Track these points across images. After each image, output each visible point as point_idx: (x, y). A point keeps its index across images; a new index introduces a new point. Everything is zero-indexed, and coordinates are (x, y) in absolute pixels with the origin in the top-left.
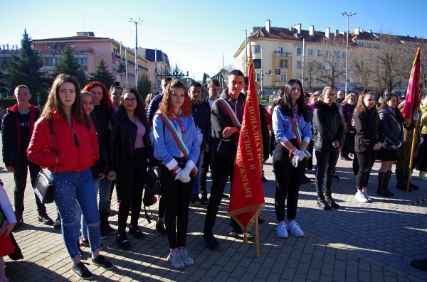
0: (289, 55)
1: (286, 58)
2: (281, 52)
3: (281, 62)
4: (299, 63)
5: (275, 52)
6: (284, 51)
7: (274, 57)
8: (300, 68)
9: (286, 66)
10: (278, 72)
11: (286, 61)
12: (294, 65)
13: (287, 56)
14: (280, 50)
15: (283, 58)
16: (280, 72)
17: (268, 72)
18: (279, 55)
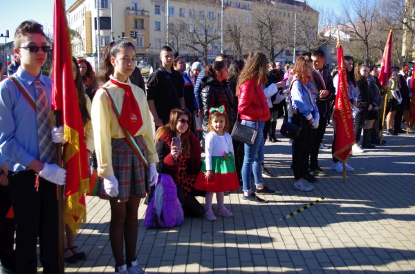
0: (146, 14)
1: (142, 17)
2: (135, 9)
3: (136, 22)
4: (158, 24)
5: (128, 8)
6: (140, 7)
7: (127, 15)
8: (159, 29)
9: (142, 28)
10: (134, 35)
11: (142, 21)
12: (152, 26)
13: (143, 14)
14: (134, 6)
15: (138, 17)
16: (136, 35)
17: (121, 35)
18: (132, 12)
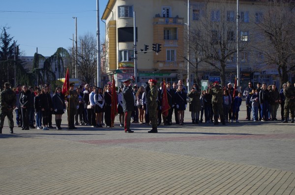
0: (179, 21)
1: (175, 26)
2: (167, 15)
3: (167, 31)
5: (158, 16)
6: (172, 14)
7: (155, 25)
9: (175, 38)
10: (157, 48)
11: (175, 29)
13: (175, 22)
14: (165, 13)
15: (168, 26)
16: (159, 48)
17: (143, 48)
18: (162, 20)
